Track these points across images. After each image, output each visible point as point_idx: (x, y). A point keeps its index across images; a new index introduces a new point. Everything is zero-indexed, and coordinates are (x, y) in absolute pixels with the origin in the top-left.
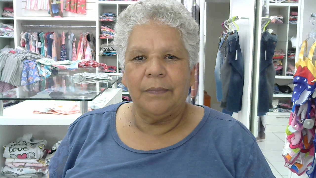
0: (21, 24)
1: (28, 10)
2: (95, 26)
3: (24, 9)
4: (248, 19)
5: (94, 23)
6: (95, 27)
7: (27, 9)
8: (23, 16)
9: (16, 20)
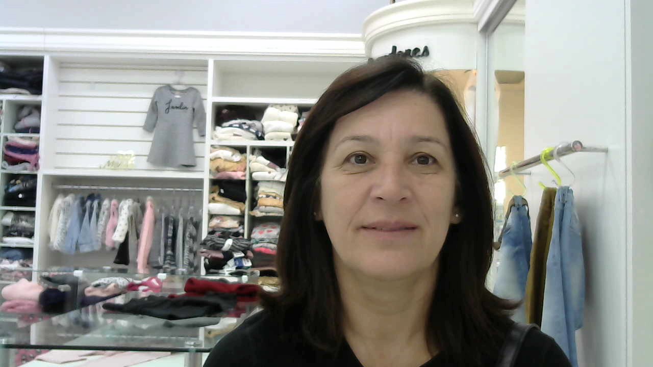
0: (52, 184)
2: (202, 188)
3: (61, 153)
5: (200, 182)
6: (203, 192)
8: (56, 168)
9: (42, 174)
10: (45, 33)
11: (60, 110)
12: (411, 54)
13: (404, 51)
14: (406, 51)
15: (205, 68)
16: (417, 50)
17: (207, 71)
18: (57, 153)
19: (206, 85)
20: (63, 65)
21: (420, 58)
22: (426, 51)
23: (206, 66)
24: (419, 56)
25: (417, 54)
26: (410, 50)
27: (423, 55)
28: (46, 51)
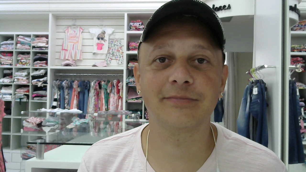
0: (54, 73)
1: (62, 60)
2: (123, 74)
3: (58, 59)
4: (275, 67)
5: (122, 71)
6: (123, 76)
7: (61, 58)
8: (56, 65)
9: (50, 68)
10: (49, 3)
11: (57, 39)
12: (222, 8)
13: (218, 7)
14: (220, 7)
15: (123, 18)
16: (225, 6)
17: (124, 19)
18: (56, 59)
19: (124, 26)
20: (58, 17)
21: (226, 10)
22: (229, 7)
23: (124, 17)
24: (226, 9)
25: (225, 8)
26: (221, 7)
27: (228, 8)
28: (50, 11)
